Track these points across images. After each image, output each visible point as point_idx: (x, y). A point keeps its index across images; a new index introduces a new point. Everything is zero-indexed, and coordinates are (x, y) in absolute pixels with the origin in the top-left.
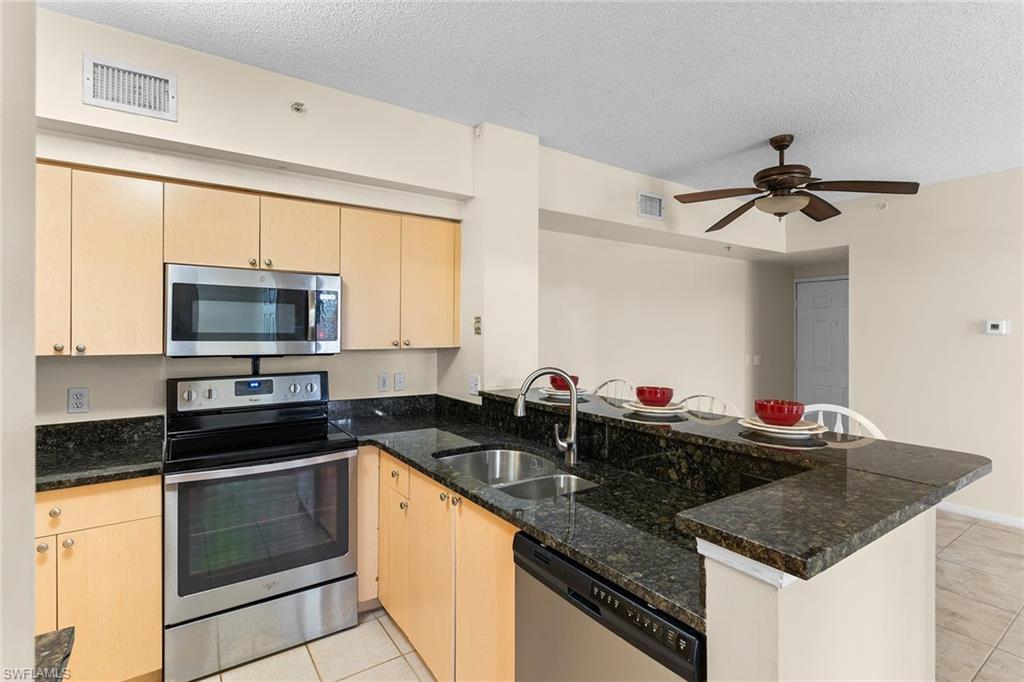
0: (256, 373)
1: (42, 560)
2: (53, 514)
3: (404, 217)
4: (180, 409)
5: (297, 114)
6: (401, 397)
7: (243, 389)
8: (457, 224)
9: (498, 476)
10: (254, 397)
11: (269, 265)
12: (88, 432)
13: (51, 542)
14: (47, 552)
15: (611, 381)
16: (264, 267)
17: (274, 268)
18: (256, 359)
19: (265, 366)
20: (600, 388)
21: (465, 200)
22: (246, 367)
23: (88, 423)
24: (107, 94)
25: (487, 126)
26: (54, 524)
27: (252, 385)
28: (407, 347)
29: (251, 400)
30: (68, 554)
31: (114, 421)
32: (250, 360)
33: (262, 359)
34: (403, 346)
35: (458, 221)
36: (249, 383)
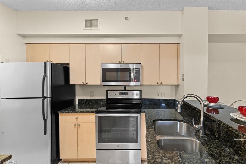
0: (125, 90)
1: (75, 128)
2: (76, 118)
3: (160, 45)
4: (108, 98)
5: (127, 20)
6: (163, 99)
7: (121, 94)
8: (178, 45)
9: (178, 131)
10: (124, 96)
11: (123, 62)
12: (93, 101)
13: (76, 124)
14: (76, 126)
15: (239, 101)
16: (122, 63)
17: (125, 63)
18: (125, 86)
19: (127, 88)
20: (234, 103)
21: (180, 36)
22: (123, 88)
23: (93, 99)
24: (88, 26)
25: (185, 8)
26: (77, 120)
27: (123, 93)
28: (161, 84)
29: (123, 97)
30: (79, 127)
31: (98, 99)
32: (124, 87)
33: (126, 87)
34: (160, 84)
35: (179, 44)
36: (123, 92)
